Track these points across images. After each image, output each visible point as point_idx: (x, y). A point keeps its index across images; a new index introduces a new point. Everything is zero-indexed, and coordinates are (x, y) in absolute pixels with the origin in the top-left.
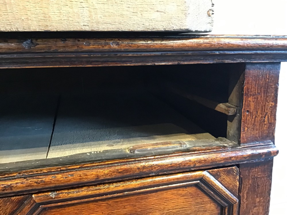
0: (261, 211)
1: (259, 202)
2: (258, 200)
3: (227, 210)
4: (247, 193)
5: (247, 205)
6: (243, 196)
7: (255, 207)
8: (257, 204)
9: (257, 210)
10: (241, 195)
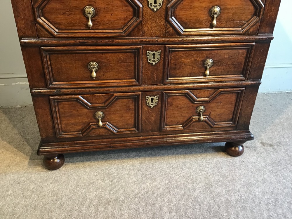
0: (274, 14)
1: (274, 9)
2: (273, 8)
3: (258, 10)
4: (269, 4)
5: (268, 10)
6: (267, 5)
7: (271, 12)
8: (272, 11)
9: (272, 13)
10: (266, 4)
